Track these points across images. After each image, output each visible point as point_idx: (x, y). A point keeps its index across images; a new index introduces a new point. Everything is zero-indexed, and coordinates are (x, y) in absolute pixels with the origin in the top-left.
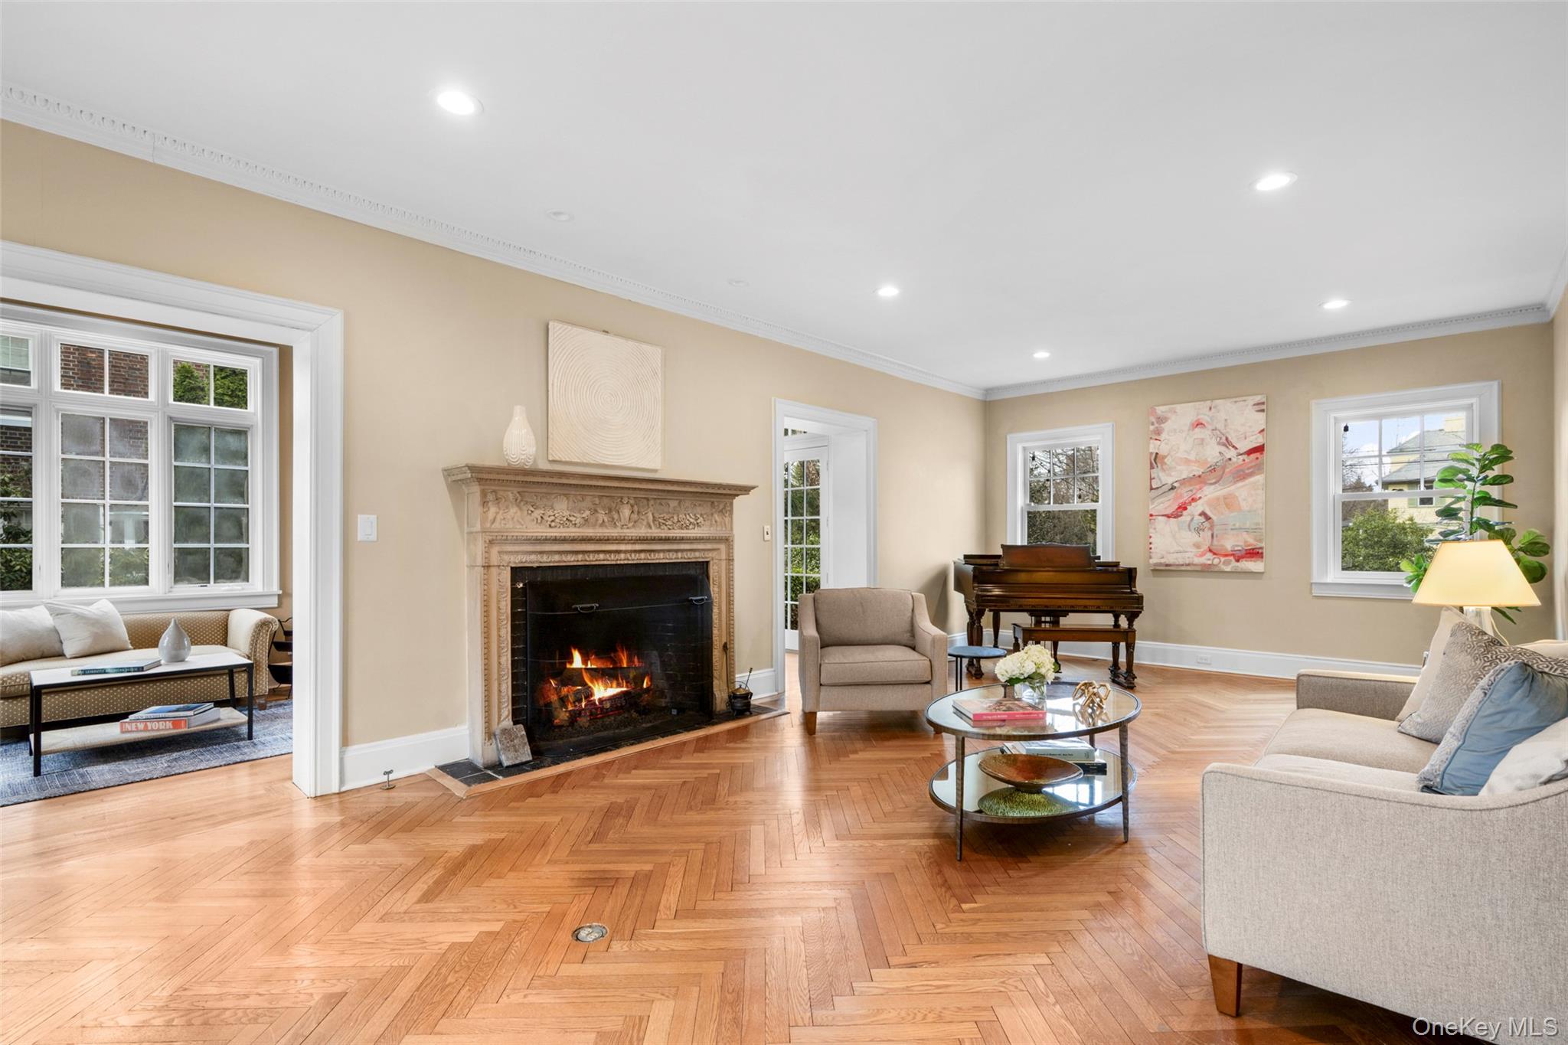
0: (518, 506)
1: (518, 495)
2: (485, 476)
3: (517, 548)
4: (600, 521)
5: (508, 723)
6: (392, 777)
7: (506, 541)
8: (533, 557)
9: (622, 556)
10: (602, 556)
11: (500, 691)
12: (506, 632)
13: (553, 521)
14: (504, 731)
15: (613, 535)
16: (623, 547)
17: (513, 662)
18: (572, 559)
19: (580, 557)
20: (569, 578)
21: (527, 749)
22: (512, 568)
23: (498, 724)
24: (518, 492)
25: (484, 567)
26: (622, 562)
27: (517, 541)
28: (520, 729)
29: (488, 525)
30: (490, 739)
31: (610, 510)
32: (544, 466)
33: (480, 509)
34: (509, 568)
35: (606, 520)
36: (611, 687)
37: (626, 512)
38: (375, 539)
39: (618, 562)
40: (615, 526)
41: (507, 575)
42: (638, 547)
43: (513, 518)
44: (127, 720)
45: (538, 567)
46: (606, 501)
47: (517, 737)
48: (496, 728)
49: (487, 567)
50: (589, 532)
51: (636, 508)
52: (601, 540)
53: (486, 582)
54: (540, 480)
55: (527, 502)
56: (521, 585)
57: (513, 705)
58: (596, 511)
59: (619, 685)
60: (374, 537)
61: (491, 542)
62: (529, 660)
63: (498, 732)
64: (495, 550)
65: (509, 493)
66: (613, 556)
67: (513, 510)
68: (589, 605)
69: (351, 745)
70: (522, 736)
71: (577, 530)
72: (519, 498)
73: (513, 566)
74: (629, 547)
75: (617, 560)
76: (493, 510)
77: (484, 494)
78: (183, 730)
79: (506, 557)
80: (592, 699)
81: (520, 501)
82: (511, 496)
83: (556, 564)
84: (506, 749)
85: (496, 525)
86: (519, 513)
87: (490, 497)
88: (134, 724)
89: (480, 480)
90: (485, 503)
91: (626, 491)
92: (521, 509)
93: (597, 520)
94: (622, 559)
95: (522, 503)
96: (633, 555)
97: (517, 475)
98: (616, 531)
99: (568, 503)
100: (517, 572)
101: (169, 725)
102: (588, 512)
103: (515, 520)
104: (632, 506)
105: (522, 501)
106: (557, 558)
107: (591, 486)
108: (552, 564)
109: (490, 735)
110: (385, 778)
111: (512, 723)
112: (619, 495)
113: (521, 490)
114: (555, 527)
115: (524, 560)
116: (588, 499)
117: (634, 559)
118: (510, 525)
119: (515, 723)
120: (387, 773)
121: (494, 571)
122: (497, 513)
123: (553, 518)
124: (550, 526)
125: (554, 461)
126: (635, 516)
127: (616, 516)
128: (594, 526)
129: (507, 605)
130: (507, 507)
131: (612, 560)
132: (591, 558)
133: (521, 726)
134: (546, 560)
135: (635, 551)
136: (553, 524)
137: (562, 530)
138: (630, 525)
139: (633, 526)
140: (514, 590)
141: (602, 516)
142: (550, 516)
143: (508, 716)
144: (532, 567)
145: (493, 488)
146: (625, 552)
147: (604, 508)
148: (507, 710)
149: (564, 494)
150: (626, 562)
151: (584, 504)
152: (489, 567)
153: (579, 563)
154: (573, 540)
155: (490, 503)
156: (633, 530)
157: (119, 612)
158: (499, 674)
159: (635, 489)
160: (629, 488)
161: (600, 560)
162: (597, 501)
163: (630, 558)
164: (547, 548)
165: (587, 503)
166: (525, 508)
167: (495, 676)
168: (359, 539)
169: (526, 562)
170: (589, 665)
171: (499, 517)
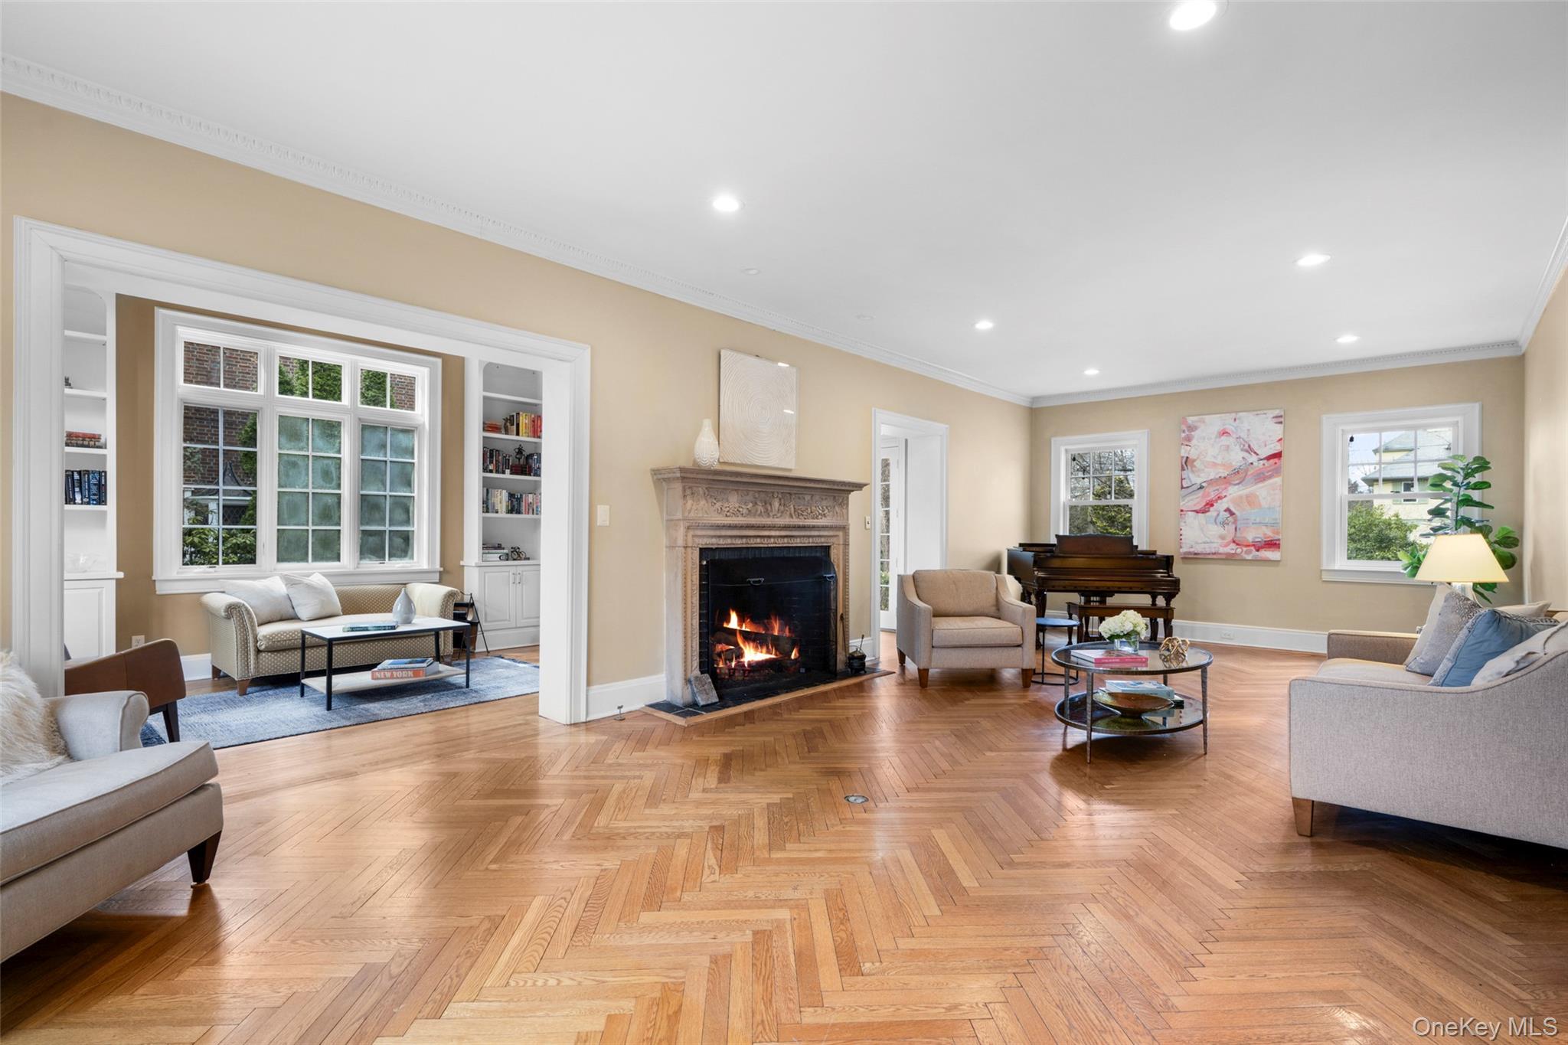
0: (706, 499)
1: (706, 491)
3: (704, 533)
4: (759, 512)
5: (698, 671)
6: (623, 710)
7: (698, 527)
8: (714, 540)
9: (772, 540)
10: (758, 540)
11: (692, 646)
12: (696, 600)
13: (728, 511)
14: (696, 678)
15: (766, 523)
16: (773, 533)
18: (739, 542)
19: (744, 540)
20: (736, 557)
21: (714, 693)
22: (700, 549)
23: (691, 671)
24: (706, 488)
25: (682, 547)
26: (772, 545)
27: (705, 527)
28: (707, 678)
29: (686, 514)
30: (687, 683)
31: (766, 503)
33: (681, 502)
34: (698, 549)
35: (763, 511)
36: (761, 652)
37: (776, 504)
38: (609, 525)
39: (769, 545)
40: (769, 516)
41: (697, 554)
42: (784, 533)
43: (702, 509)
45: (717, 548)
46: (763, 495)
47: (705, 683)
48: (690, 675)
50: (752, 521)
51: (783, 501)
52: (758, 527)
53: (685, 559)
54: (722, 478)
55: (711, 496)
56: (706, 563)
57: (700, 657)
58: (756, 503)
59: (768, 652)
60: (608, 523)
61: (688, 528)
62: (710, 623)
63: (692, 678)
64: (690, 534)
65: (700, 489)
66: (766, 540)
67: (703, 502)
68: (758, 579)
69: (593, 685)
70: (708, 683)
71: (745, 519)
72: (707, 493)
73: (701, 547)
74: (777, 533)
75: (769, 543)
76: (690, 502)
77: (684, 490)
79: (697, 540)
80: (743, 660)
81: (708, 495)
82: (701, 491)
83: (728, 546)
84: (700, 692)
85: (692, 514)
86: (706, 505)
87: (688, 492)
89: (683, 478)
91: (776, 488)
92: (707, 501)
93: (757, 511)
95: (709, 497)
96: (780, 540)
97: (706, 474)
98: (768, 520)
99: (738, 497)
100: (704, 552)
102: (751, 505)
103: (704, 510)
104: (780, 499)
106: (729, 541)
107: (754, 483)
108: (725, 546)
109: (687, 680)
110: (617, 712)
112: (772, 490)
113: (707, 486)
114: (730, 516)
115: (708, 542)
116: (751, 493)
117: (781, 542)
118: (701, 514)
119: (702, 673)
120: (620, 708)
121: (689, 550)
122: (693, 504)
123: (728, 509)
124: (726, 515)
125: (723, 463)
126: (782, 508)
127: (769, 508)
128: (754, 516)
129: (697, 578)
130: (699, 500)
131: (765, 543)
133: (707, 675)
134: (722, 543)
135: (781, 537)
136: (728, 514)
137: (734, 518)
138: (779, 515)
139: (782, 517)
140: (701, 566)
141: (760, 508)
142: (726, 508)
143: (698, 665)
144: (714, 548)
145: (690, 485)
146: (775, 537)
147: (761, 501)
148: (697, 660)
149: (735, 490)
150: (775, 545)
151: (747, 498)
152: (685, 547)
153: (743, 546)
154: (741, 527)
155: (688, 497)
156: (780, 519)
159: (782, 485)
160: (778, 485)
162: (757, 495)
163: (777, 542)
164: (724, 532)
165: (750, 497)
166: (710, 501)
167: (689, 634)
168: (599, 525)
169: (709, 544)
170: (744, 629)
171: (694, 507)
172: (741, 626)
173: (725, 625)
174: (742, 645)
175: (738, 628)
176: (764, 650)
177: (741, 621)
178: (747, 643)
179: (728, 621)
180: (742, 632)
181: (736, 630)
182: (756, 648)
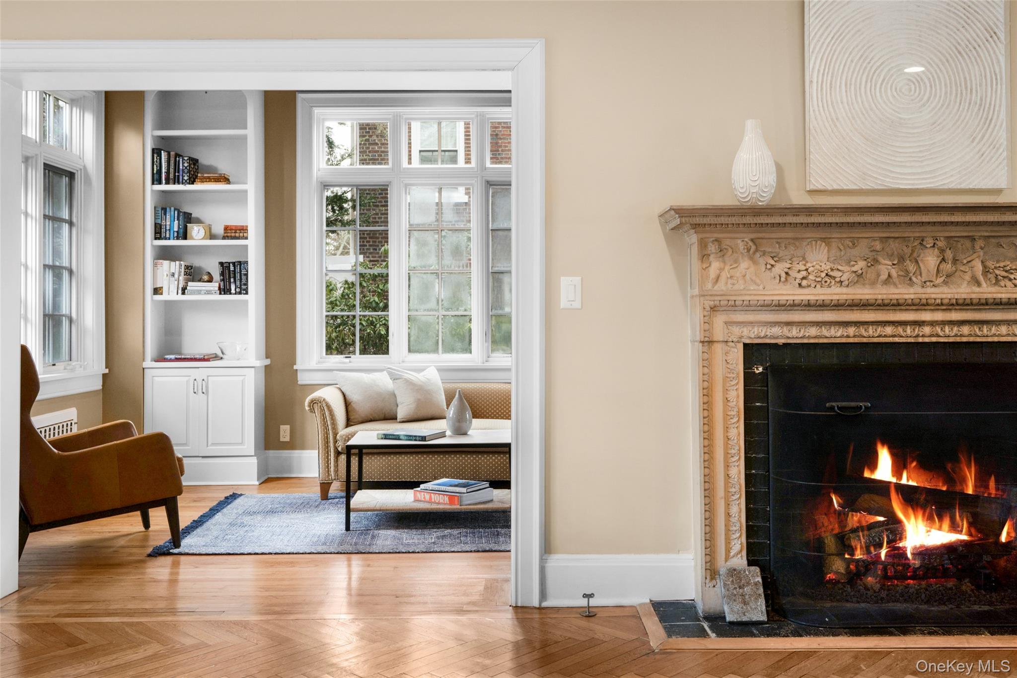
0: (751, 258)
1: (751, 243)
2: (698, 220)
3: (751, 317)
4: (884, 276)
5: (740, 561)
6: (593, 602)
7: (733, 307)
8: (776, 331)
9: (927, 330)
10: (889, 330)
11: (728, 515)
12: (738, 432)
13: (804, 278)
14: (733, 572)
15: (907, 297)
16: (927, 316)
17: (748, 477)
18: (839, 334)
19: (851, 331)
20: (835, 361)
21: (762, 603)
22: (745, 345)
23: (726, 560)
24: (752, 240)
25: (703, 342)
26: (927, 340)
27: (749, 307)
28: (755, 575)
29: (709, 286)
30: (713, 578)
31: (902, 259)
32: (799, 199)
33: (696, 264)
34: (741, 346)
35: (894, 273)
36: (940, 529)
37: (930, 260)
38: (580, 307)
39: (920, 340)
40: (911, 283)
41: (737, 356)
42: (955, 316)
43: (744, 276)
44: (418, 489)
45: (785, 345)
46: (894, 245)
47: (748, 583)
48: (722, 566)
49: (708, 342)
50: (864, 293)
51: (949, 254)
52: (885, 305)
53: (707, 364)
54: (780, 220)
55: (764, 253)
56: (761, 369)
57: (748, 537)
58: (876, 261)
59: (954, 528)
60: (577, 304)
61: (713, 309)
62: (771, 475)
63: (723, 571)
64: (719, 320)
65: (739, 241)
66: (909, 330)
67: (745, 264)
68: (853, 404)
69: (555, 553)
70: (756, 584)
71: (844, 290)
72: (753, 247)
73: (748, 341)
74: (939, 316)
75: (917, 336)
76: (715, 265)
77: (703, 244)
78: (456, 507)
79: (736, 331)
80: (901, 545)
81: (755, 249)
82: (741, 245)
83: (812, 341)
84: (731, 598)
85: (721, 286)
86: (752, 269)
87: (712, 248)
88: (422, 493)
89: (695, 226)
90: (704, 257)
91: (930, 228)
92: (755, 262)
93: (879, 275)
94: (926, 335)
95: (758, 255)
96: (947, 329)
97: (743, 215)
98: (912, 290)
99: (828, 251)
100: (752, 351)
101: (446, 499)
102: (862, 264)
103: (748, 277)
104: (942, 251)
105: (756, 251)
106: (813, 331)
107: (865, 224)
108: (806, 341)
109: (711, 572)
110: (583, 602)
111: (746, 562)
112: (918, 235)
113: (753, 236)
114: (809, 286)
115: (762, 334)
116: (864, 243)
117: (949, 335)
118: (740, 286)
119: (750, 563)
120: (588, 596)
121: (718, 348)
122: (721, 270)
123: (804, 273)
124: (800, 284)
125: (812, 192)
126: (948, 267)
127: (912, 268)
128: (873, 284)
129: (738, 397)
130: (736, 261)
131: (907, 335)
132: (871, 332)
133: (756, 570)
134: (795, 335)
135: (951, 323)
136: (804, 283)
137: (819, 290)
138: (940, 280)
139: (945, 283)
140: (749, 377)
141: (886, 267)
142: (799, 271)
143: (741, 551)
144: (776, 344)
145: (716, 235)
146: (932, 323)
147: (890, 256)
148: (739, 542)
149: (823, 239)
150: (934, 339)
151: (855, 252)
152: (711, 342)
153: (851, 340)
154: (838, 306)
155: (712, 258)
156: (945, 289)
157: (441, 380)
158: (727, 491)
159: (945, 224)
160: (934, 224)
161: (885, 336)
162: (878, 246)
163: (941, 334)
164: (797, 316)
165: (862, 249)
166: (762, 261)
167: (720, 492)
168: (562, 306)
169: (765, 337)
170: (904, 481)
171: (724, 275)
172: (900, 477)
173: (867, 474)
174: (900, 515)
175: (894, 480)
176: (946, 524)
177: (899, 467)
178: (910, 511)
179: (873, 466)
180: (900, 488)
181: (890, 483)
182: (930, 519)
